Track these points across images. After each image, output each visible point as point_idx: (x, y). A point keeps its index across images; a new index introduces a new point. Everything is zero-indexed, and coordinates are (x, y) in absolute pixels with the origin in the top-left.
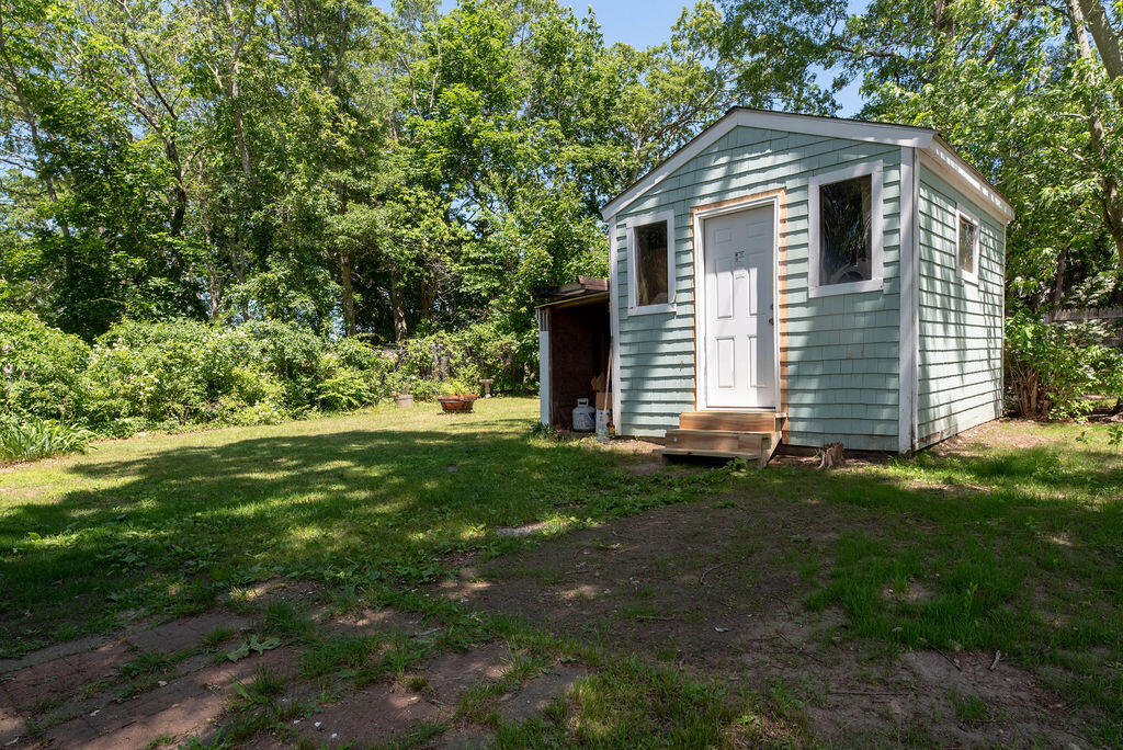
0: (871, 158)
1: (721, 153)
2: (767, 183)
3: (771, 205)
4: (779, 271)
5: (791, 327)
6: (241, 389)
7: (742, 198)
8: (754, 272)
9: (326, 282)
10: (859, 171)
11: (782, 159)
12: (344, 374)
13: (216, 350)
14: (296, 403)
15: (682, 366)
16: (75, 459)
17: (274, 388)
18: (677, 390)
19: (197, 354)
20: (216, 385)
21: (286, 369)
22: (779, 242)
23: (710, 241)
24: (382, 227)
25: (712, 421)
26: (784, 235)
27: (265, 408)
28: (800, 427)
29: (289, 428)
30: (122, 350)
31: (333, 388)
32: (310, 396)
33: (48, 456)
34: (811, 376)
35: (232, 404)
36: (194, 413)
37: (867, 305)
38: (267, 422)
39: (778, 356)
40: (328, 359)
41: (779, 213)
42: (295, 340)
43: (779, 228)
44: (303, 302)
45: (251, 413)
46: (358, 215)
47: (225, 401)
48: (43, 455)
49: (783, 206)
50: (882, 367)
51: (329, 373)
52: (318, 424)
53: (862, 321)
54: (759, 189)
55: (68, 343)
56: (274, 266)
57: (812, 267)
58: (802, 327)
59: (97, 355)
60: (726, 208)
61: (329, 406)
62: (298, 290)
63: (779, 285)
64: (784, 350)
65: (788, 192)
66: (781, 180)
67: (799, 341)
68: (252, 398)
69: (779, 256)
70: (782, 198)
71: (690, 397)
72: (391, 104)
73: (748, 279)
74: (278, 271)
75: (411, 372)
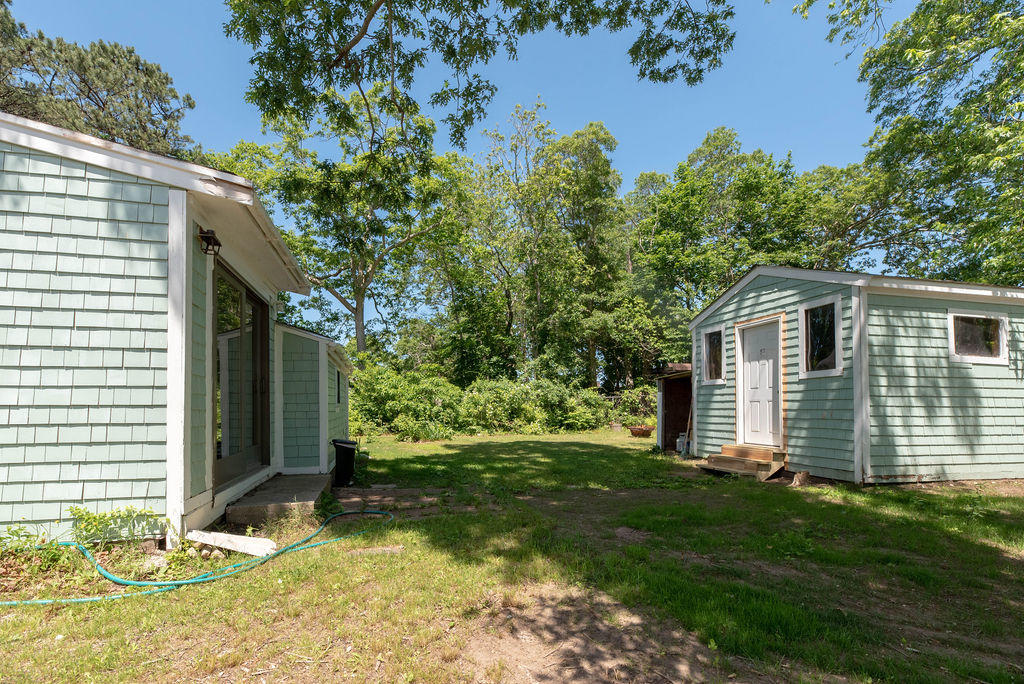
0: (835, 292)
1: (751, 291)
2: (775, 308)
3: (776, 322)
4: (782, 361)
5: (790, 396)
6: (525, 415)
7: (761, 318)
8: (771, 361)
9: (574, 358)
10: (827, 301)
11: (785, 293)
12: (580, 410)
13: (514, 395)
14: (554, 424)
15: (729, 417)
16: (447, 442)
17: (541, 415)
18: (727, 431)
19: (506, 397)
20: (515, 412)
21: (548, 406)
22: (782, 344)
23: (746, 342)
24: (611, 323)
25: (743, 453)
26: (785, 340)
27: (535, 426)
28: (795, 460)
29: (547, 437)
30: (475, 393)
31: (573, 418)
32: (561, 421)
33: (438, 439)
34: (801, 428)
35: (520, 423)
36: (502, 426)
37: (835, 385)
38: (536, 433)
39: (782, 414)
40: (572, 402)
41: (782, 327)
42: (554, 390)
43: (782, 335)
44: (562, 370)
45: (529, 428)
46: (599, 317)
47: (517, 421)
48: (436, 439)
49: (784, 322)
50: (844, 426)
51: (573, 409)
52: (563, 436)
53: (831, 395)
54: (771, 312)
55: (456, 390)
56: (548, 351)
57: (802, 360)
58: (798, 396)
59: (467, 396)
60: (753, 323)
61: (570, 427)
62: (560, 364)
63: (782, 370)
64: (785, 410)
65: (787, 314)
66: (783, 306)
67: (796, 405)
68: (530, 420)
69: (782, 353)
70: (783, 318)
71: (732, 436)
72: (628, 245)
73: (768, 365)
74: (548, 354)
75: (624, 410)
